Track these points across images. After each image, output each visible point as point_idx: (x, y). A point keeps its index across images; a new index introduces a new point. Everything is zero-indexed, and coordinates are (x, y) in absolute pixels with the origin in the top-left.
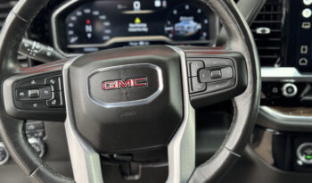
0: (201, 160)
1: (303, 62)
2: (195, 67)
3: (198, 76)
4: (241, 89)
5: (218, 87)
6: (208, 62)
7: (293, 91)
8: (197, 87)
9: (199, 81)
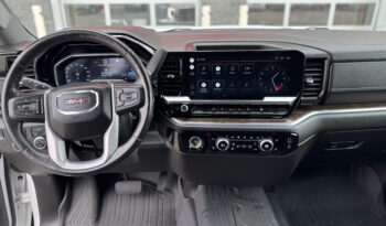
0: (122, 141)
1: (192, 93)
2: (119, 92)
3: (120, 97)
4: (142, 104)
6: (125, 90)
7: (185, 109)
8: (119, 103)
9: (120, 100)
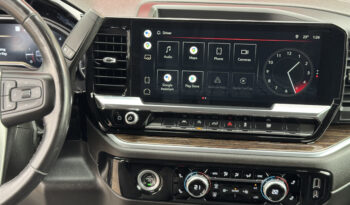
1: (147, 92)
3: (10, 95)
5: (26, 106)
7: (133, 119)
8: (8, 106)
9: (10, 100)
